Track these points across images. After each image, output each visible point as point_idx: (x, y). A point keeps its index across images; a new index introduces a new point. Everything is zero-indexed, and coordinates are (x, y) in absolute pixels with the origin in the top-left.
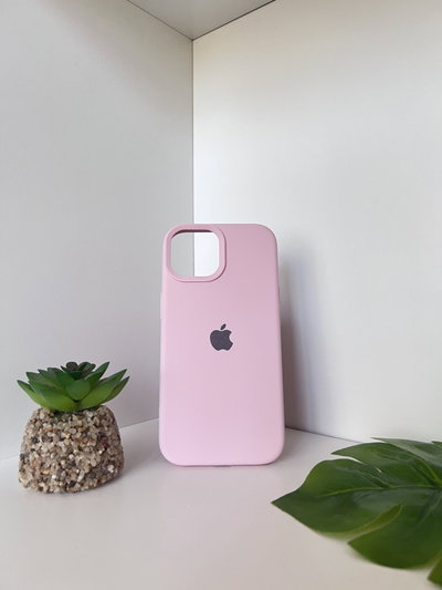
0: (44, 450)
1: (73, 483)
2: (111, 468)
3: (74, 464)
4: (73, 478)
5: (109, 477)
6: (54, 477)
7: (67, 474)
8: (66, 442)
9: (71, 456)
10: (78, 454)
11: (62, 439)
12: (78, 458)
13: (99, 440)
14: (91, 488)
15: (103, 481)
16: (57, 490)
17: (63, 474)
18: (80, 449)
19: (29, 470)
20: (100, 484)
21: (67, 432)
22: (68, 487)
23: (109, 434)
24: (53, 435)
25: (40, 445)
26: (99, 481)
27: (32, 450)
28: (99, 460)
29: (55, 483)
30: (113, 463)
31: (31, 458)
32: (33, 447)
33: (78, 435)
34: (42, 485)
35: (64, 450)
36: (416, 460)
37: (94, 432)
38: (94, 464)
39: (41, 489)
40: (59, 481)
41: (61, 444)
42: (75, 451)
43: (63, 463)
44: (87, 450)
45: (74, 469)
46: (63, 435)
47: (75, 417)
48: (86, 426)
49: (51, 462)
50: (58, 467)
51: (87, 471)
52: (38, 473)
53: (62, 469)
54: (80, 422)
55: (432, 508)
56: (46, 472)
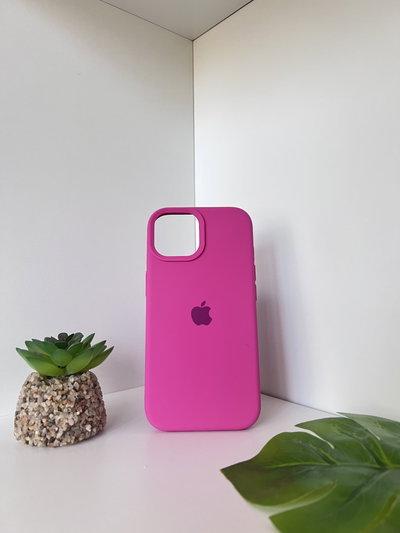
0: (31, 409)
1: (53, 440)
2: (88, 428)
3: (54, 422)
4: (53, 434)
5: (88, 436)
6: (37, 433)
7: (48, 431)
8: (48, 403)
9: (51, 416)
10: (58, 414)
11: (45, 401)
12: (58, 418)
13: (77, 402)
14: (69, 444)
15: (81, 439)
16: (40, 444)
17: (44, 430)
18: (60, 410)
19: (20, 426)
20: (77, 441)
21: (49, 395)
22: (48, 442)
23: (88, 397)
24: (38, 396)
25: (27, 404)
26: (77, 438)
27: (22, 408)
28: (76, 420)
29: (38, 438)
30: (91, 423)
31: (20, 415)
32: (23, 405)
33: (58, 398)
34: (28, 439)
35: (46, 410)
36: (369, 439)
37: (73, 395)
38: (71, 424)
39: (27, 442)
40: (40, 436)
41: (44, 404)
42: (55, 411)
43: (44, 420)
44: (65, 410)
45: (53, 427)
46: (46, 396)
47: (57, 382)
48: (66, 390)
49: (35, 419)
50: (40, 425)
51: (65, 429)
52: (25, 428)
53: (43, 426)
54: (61, 386)
55: (365, 490)
56: (31, 428)
